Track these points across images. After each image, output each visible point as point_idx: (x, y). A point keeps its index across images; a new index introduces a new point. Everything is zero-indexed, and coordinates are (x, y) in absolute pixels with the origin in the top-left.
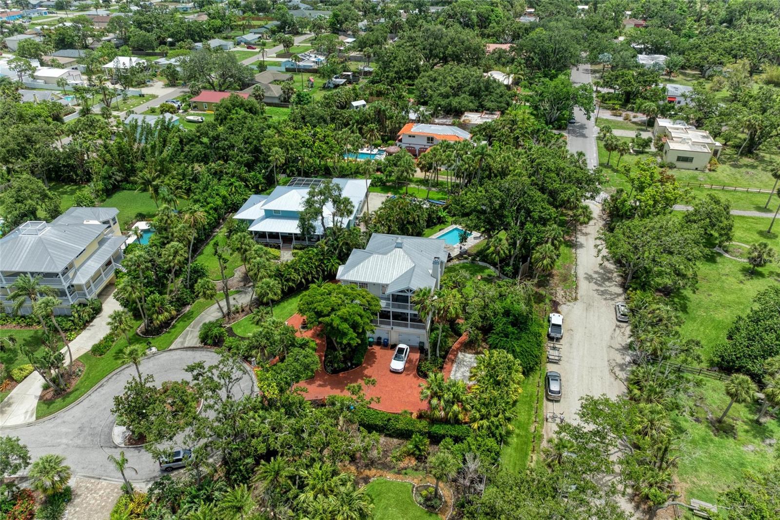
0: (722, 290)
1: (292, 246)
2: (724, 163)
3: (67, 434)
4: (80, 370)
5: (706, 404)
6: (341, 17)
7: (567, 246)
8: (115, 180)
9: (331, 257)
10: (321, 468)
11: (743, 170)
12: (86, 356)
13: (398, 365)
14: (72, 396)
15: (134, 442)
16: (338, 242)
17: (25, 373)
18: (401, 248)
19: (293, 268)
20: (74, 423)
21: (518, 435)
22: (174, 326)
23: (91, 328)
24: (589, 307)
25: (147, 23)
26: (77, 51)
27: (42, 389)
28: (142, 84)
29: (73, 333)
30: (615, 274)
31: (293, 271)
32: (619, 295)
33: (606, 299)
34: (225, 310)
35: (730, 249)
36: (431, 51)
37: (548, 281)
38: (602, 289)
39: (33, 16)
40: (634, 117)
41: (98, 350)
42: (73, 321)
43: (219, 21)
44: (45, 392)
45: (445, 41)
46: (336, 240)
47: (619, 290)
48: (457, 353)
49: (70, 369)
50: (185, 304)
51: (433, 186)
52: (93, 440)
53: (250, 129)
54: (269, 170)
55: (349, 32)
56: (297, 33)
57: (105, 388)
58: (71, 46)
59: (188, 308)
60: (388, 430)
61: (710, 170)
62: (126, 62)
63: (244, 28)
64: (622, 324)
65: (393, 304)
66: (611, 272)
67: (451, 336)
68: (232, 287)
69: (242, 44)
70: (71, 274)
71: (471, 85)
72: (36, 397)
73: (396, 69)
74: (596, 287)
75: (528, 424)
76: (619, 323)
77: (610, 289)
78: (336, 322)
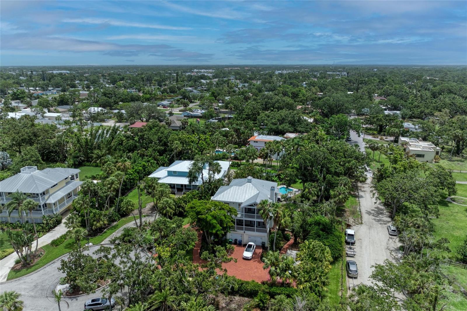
0: (456, 220)
1: (183, 193)
2: (443, 159)
3: (25, 289)
4: (41, 254)
5: (458, 282)
6: (216, 94)
7: (353, 197)
8: (81, 159)
9: (207, 195)
10: (195, 301)
11: (456, 162)
12: (47, 246)
13: (248, 254)
14: (33, 268)
15: (69, 295)
16: (211, 185)
17: (5, 254)
18: (250, 182)
19: (183, 200)
20: (31, 283)
21: (330, 298)
22: (105, 232)
23: (53, 232)
24: (370, 228)
25: (109, 94)
26: (69, 106)
27: (15, 263)
28: (103, 121)
29: (41, 233)
30: (385, 211)
31: (183, 201)
32: (389, 222)
33: (381, 224)
34: (139, 224)
35: (456, 200)
36: (266, 105)
37: (343, 214)
38: (378, 219)
39: (48, 94)
40: (386, 138)
41: (55, 243)
42: (42, 227)
43: (149, 95)
44: (17, 265)
45: (274, 101)
46: (210, 185)
47: (389, 219)
48: (287, 250)
49: (35, 253)
50: (114, 221)
51: (269, 167)
52: (42, 293)
53: (162, 133)
54: (171, 155)
55: (220, 101)
56: (191, 102)
57: (55, 264)
58: (67, 104)
59: (115, 223)
60: (241, 291)
61: (435, 162)
62: (95, 109)
63: (162, 100)
64: (393, 237)
65: (245, 215)
66: (382, 210)
67: (283, 241)
68: (144, 213)
69: (161, 106)
70: (46, 197)
71: (289, 119)
72: (9, 268)
73: (246, 113)
74: (374, 218)
75: (337, 291)
76: (391, 236)
77: (383, 219)
78: (209, 218)
